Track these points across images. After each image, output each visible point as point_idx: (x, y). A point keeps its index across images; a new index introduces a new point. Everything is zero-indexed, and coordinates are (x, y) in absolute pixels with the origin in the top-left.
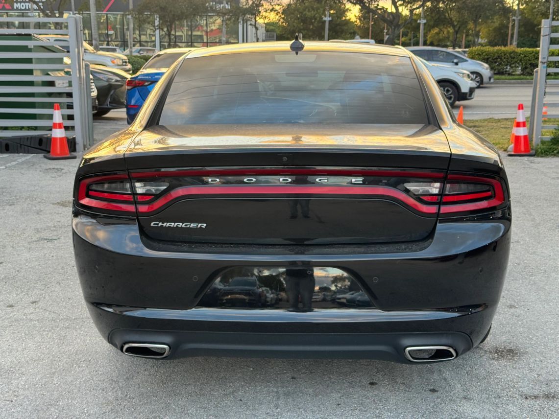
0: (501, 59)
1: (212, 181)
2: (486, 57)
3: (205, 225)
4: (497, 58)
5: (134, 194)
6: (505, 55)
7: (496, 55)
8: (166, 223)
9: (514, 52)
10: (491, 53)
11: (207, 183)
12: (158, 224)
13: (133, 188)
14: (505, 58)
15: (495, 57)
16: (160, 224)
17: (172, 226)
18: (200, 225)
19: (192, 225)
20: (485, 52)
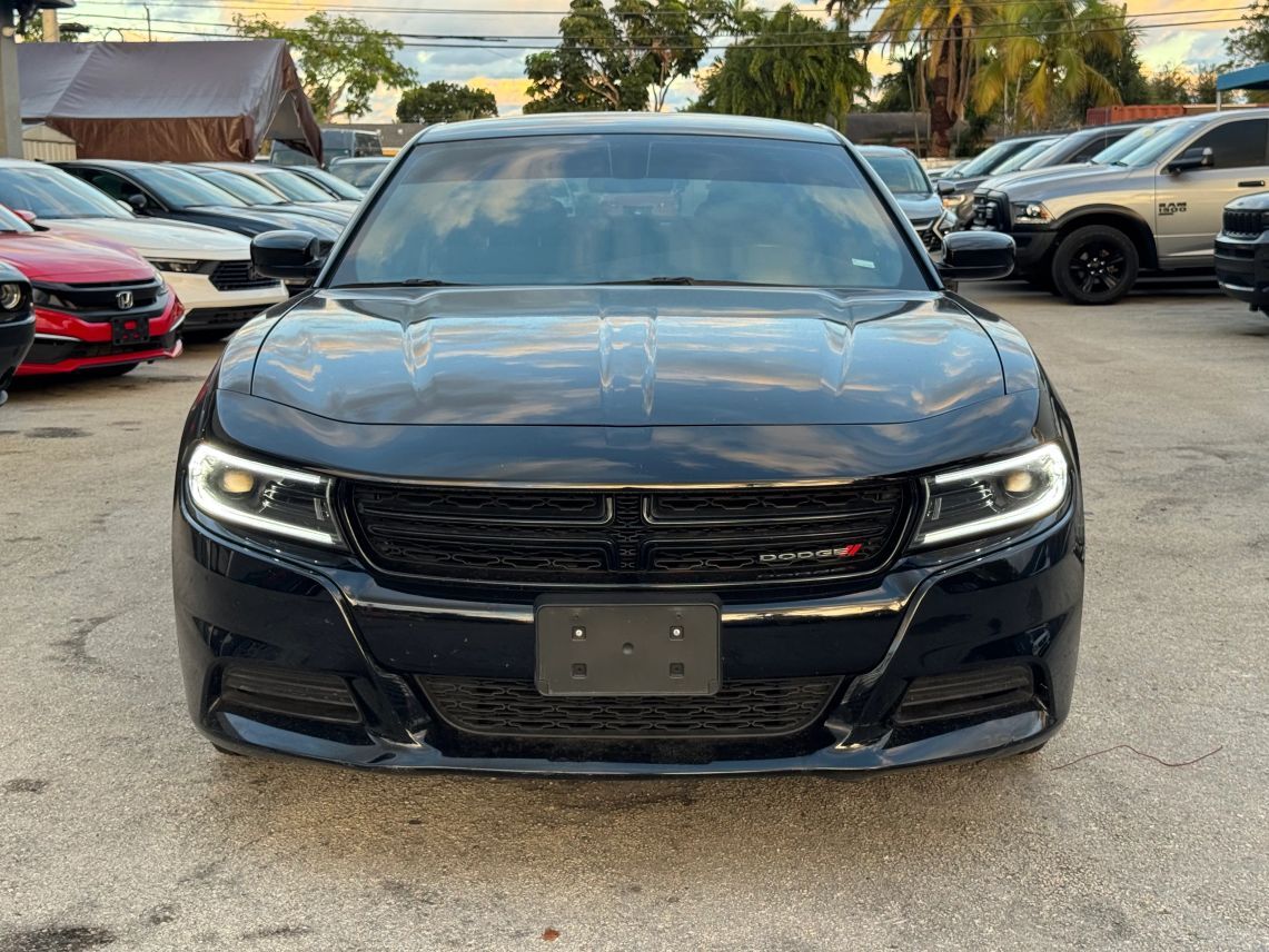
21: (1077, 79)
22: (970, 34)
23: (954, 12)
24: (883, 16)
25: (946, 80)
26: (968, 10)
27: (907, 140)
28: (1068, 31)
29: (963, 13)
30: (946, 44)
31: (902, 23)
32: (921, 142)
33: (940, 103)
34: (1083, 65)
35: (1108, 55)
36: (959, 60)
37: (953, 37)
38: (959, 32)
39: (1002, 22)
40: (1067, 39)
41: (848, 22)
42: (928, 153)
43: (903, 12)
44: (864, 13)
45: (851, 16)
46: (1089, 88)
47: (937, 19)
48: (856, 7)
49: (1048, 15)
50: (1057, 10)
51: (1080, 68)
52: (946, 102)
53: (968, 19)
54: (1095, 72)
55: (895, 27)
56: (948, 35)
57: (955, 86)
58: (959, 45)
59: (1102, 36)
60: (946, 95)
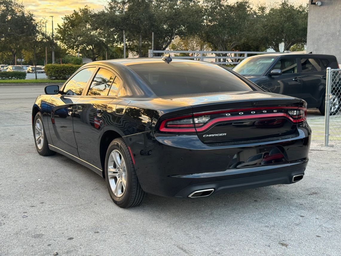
0: (66, 71)
1: (227, 115)
2: (57, 70)
3: (226, 134)
4: (63, 71)
5: (194, 123)
6: (67, 68)
7: (62, 68)
8: (210, 135)
9: (72, 67)
10: (59, 68)
11: (226, 116)
12: (206, 136)
13: (194, 121)
14: (67, 70)
15: (62, 70)
16: (208, 135)
17: (212, 136)
18: (224, 134)
19: (221, 135)
20: (56, 67)
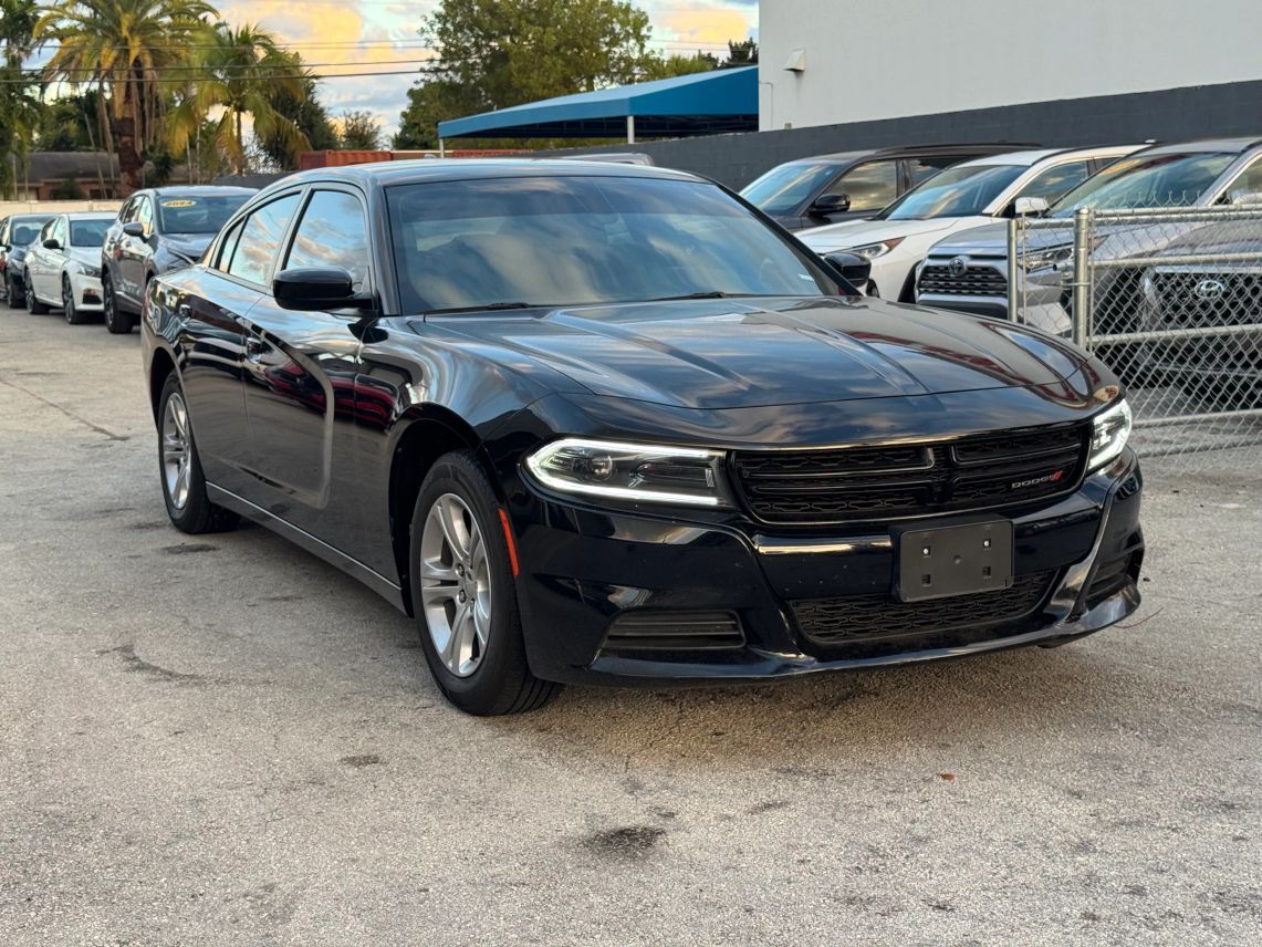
21: (267, 124)
22: (153, 77)
23: (134, 54)
24: (59, 54)
25: (132, 120)
26: (147, 52)
27: (90, 179)
28: (252, 77)
29: (143, 54)
30: (128, 85)
31: (80, 62)
32: (105, 182)
33: (126, 143)
34: (271, 110)
35: (293, 100)
36: (142, 101)
37: (134, 79)
38: (140, 74)
39: (186, 66)
40: (252, 84)
41: (20, 60)
42: (115, 194)
43: (80, 50)
44: (36, 51)
45: (22, 53)
46: (278, 132)
47: (116, 59)
48: (26, 44)
49: (231, 60)
50: (239, 56)
51: (268, 112)
52: (133, 143)
53: (148, 61)
54: (283, 117)
55: (73, 66)
56: (129, 76)
57: (140, 127)
58: (140, 86)
59: (285, 83)
60: (133, 136)
